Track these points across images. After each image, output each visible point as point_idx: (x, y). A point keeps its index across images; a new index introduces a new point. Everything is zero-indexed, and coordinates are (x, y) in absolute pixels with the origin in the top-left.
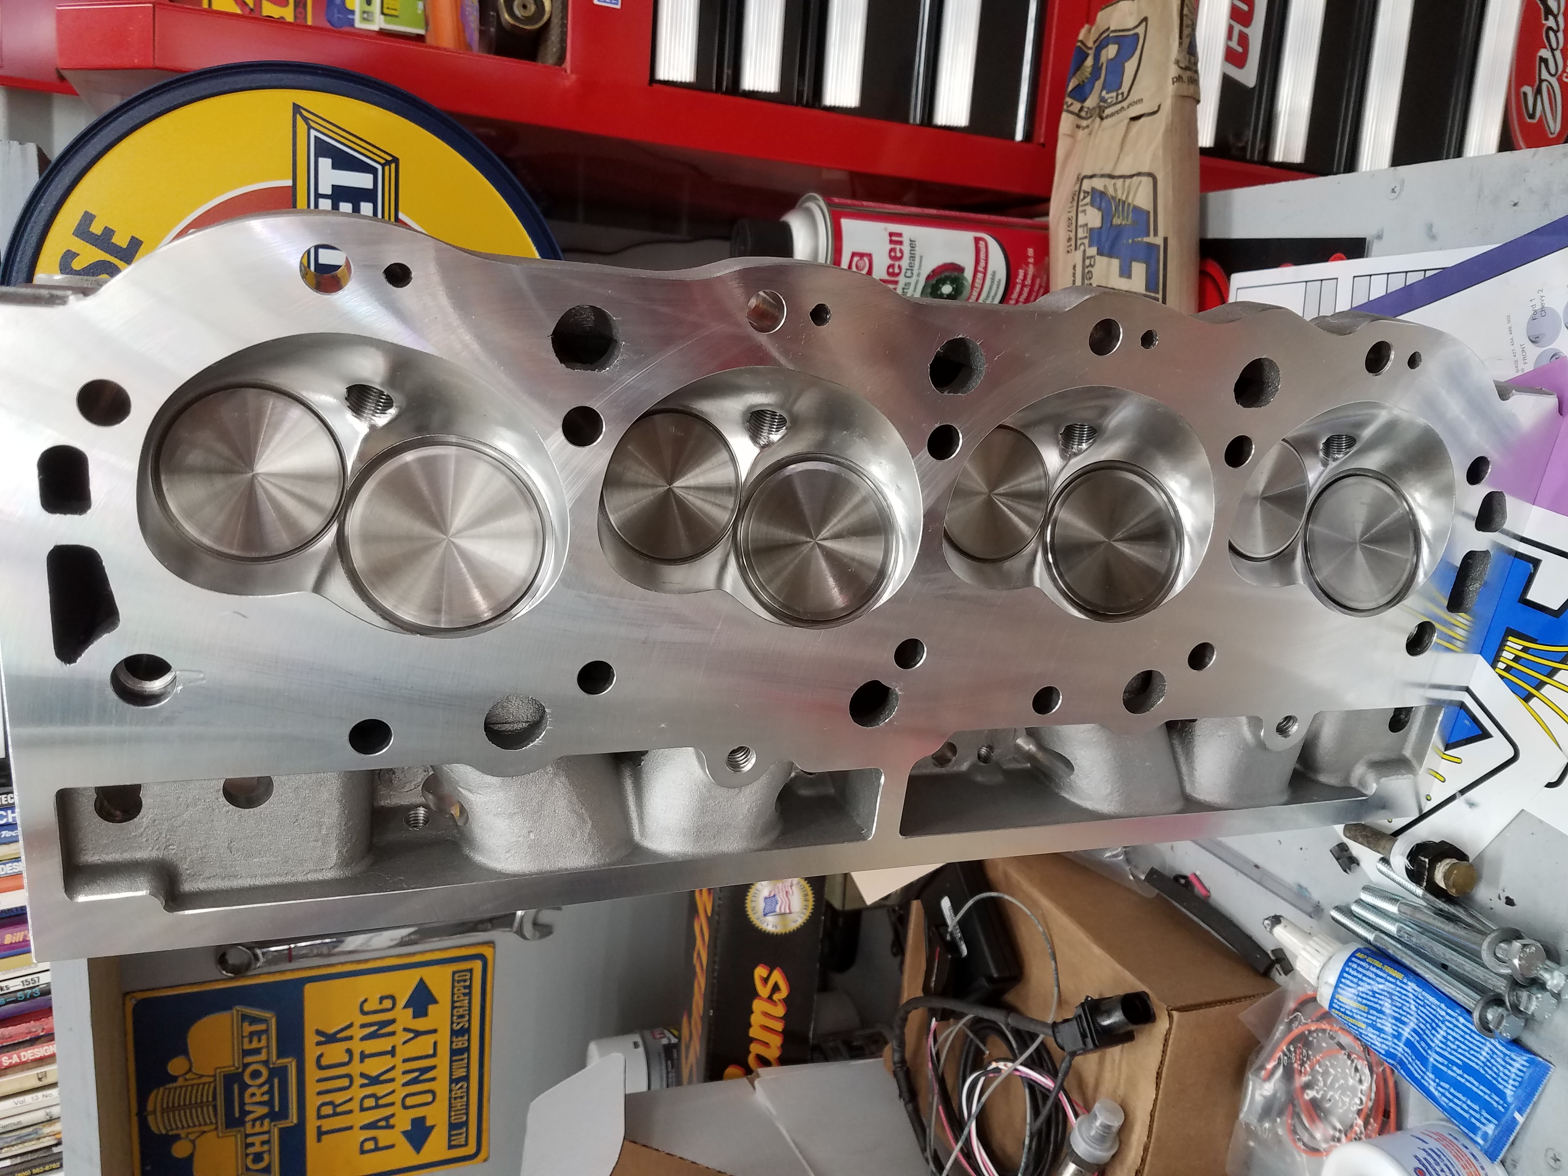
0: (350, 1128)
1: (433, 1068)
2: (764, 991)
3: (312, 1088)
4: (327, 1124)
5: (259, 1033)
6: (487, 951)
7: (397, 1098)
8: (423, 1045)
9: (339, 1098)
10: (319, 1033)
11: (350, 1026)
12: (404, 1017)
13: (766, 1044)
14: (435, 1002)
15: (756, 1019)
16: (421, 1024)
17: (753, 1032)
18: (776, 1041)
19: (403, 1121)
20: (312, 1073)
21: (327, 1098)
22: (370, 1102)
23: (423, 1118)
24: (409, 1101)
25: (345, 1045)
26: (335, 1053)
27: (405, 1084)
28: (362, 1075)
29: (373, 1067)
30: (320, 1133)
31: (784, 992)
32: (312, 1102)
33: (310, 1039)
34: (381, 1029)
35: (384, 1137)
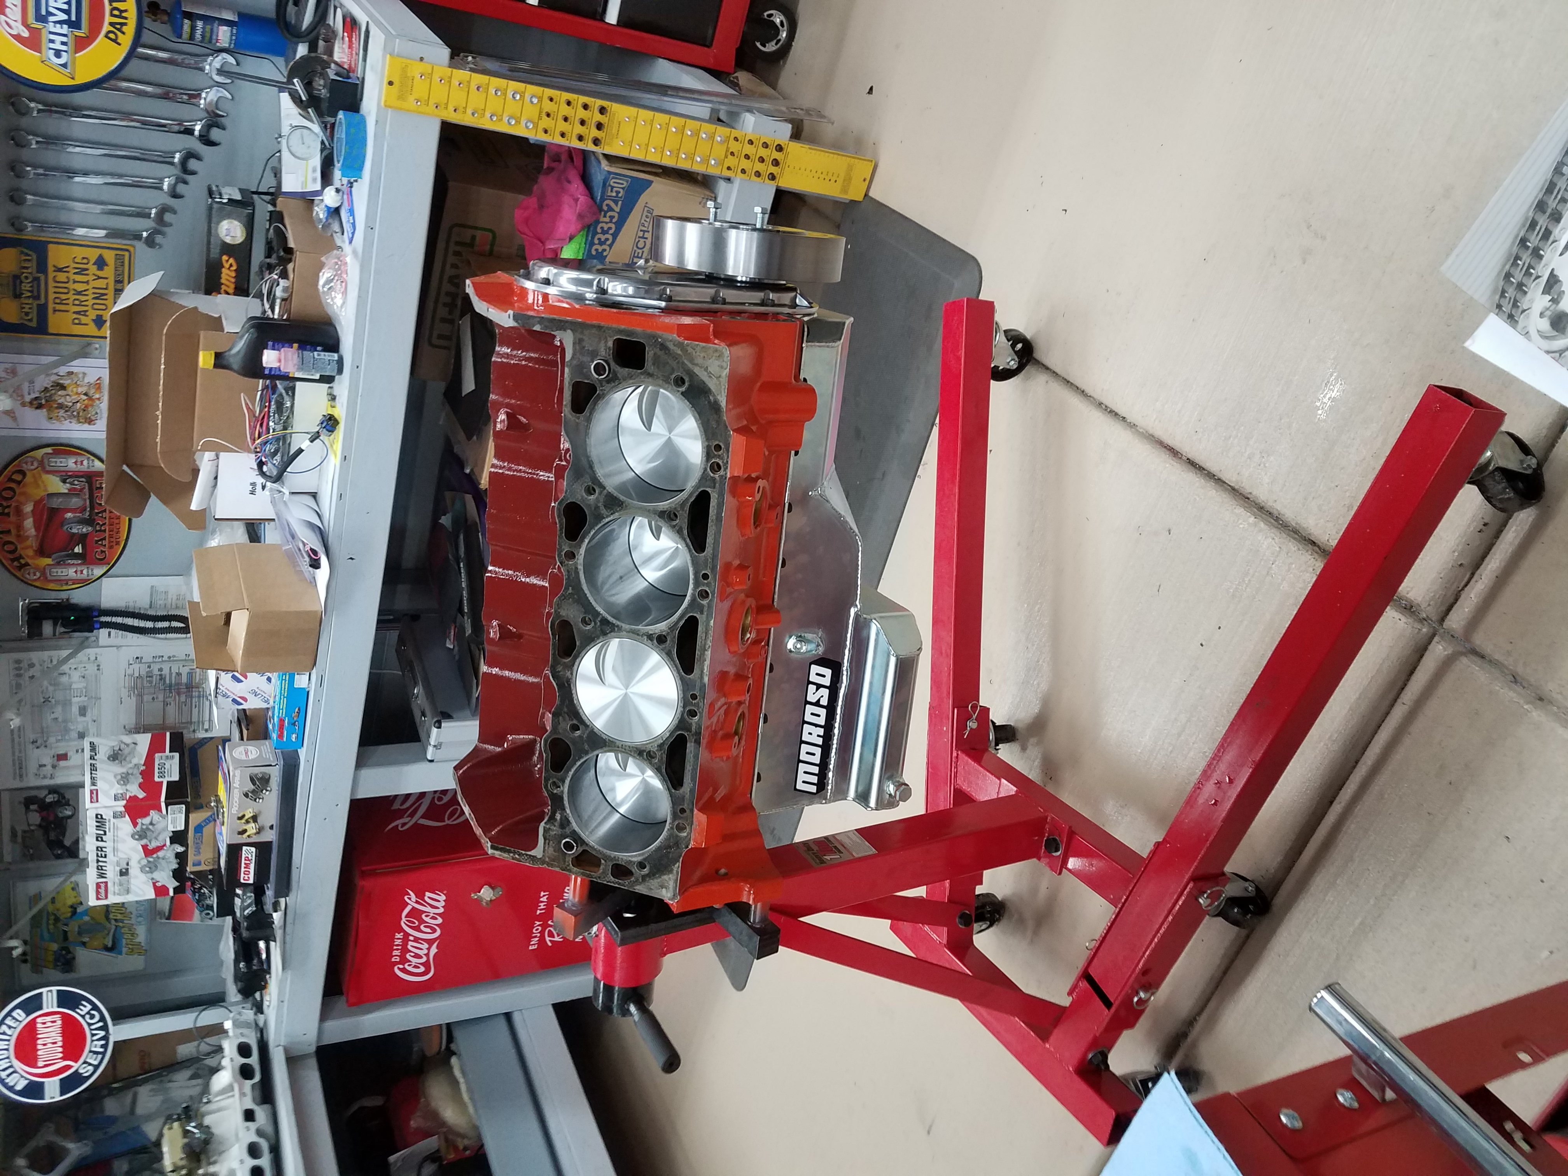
0: (67, 311)
1: (106, 294)
2: (227, 265)
3: (51, 290)
4: (58, 307)
5: (29, 260)
6: (132, 249)
7: (90, 303)
8: (101, 283)
9: (64, 297)
10: (54, 266)
11: (68, 267)
12: (93, 269)
13: (228, 286)
14: (107, 265)
15: (223, 276)
16: (100, 273)
17: (223, 281)
18: (232, 286)
19: (93, 314)
20: (51, 284)
21: (57, 295)
22: (77, 302)
23: (101, 316)
24: (96, 307)
25: (66, 274)
26: (62, 277)
27: (94, 298)
28: (74, 290)
29: (80, 287)
30: (55, 311)
31: (234, 268)
32: (51, 296)
33: (51, 269)
34: (82, 271)
35: (84, 320)
